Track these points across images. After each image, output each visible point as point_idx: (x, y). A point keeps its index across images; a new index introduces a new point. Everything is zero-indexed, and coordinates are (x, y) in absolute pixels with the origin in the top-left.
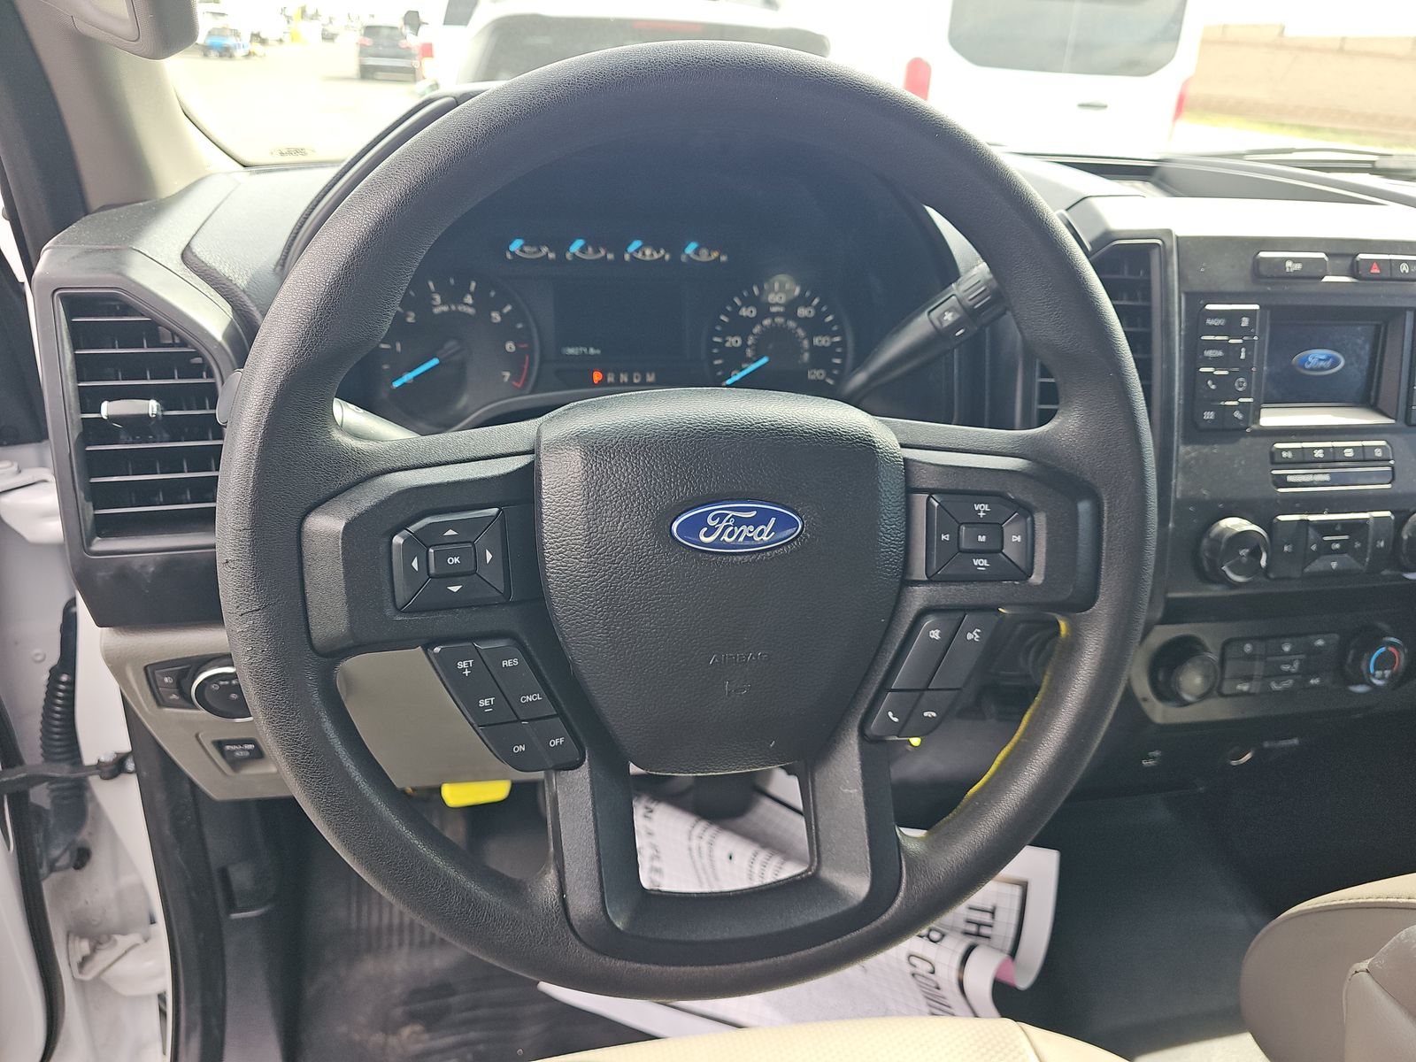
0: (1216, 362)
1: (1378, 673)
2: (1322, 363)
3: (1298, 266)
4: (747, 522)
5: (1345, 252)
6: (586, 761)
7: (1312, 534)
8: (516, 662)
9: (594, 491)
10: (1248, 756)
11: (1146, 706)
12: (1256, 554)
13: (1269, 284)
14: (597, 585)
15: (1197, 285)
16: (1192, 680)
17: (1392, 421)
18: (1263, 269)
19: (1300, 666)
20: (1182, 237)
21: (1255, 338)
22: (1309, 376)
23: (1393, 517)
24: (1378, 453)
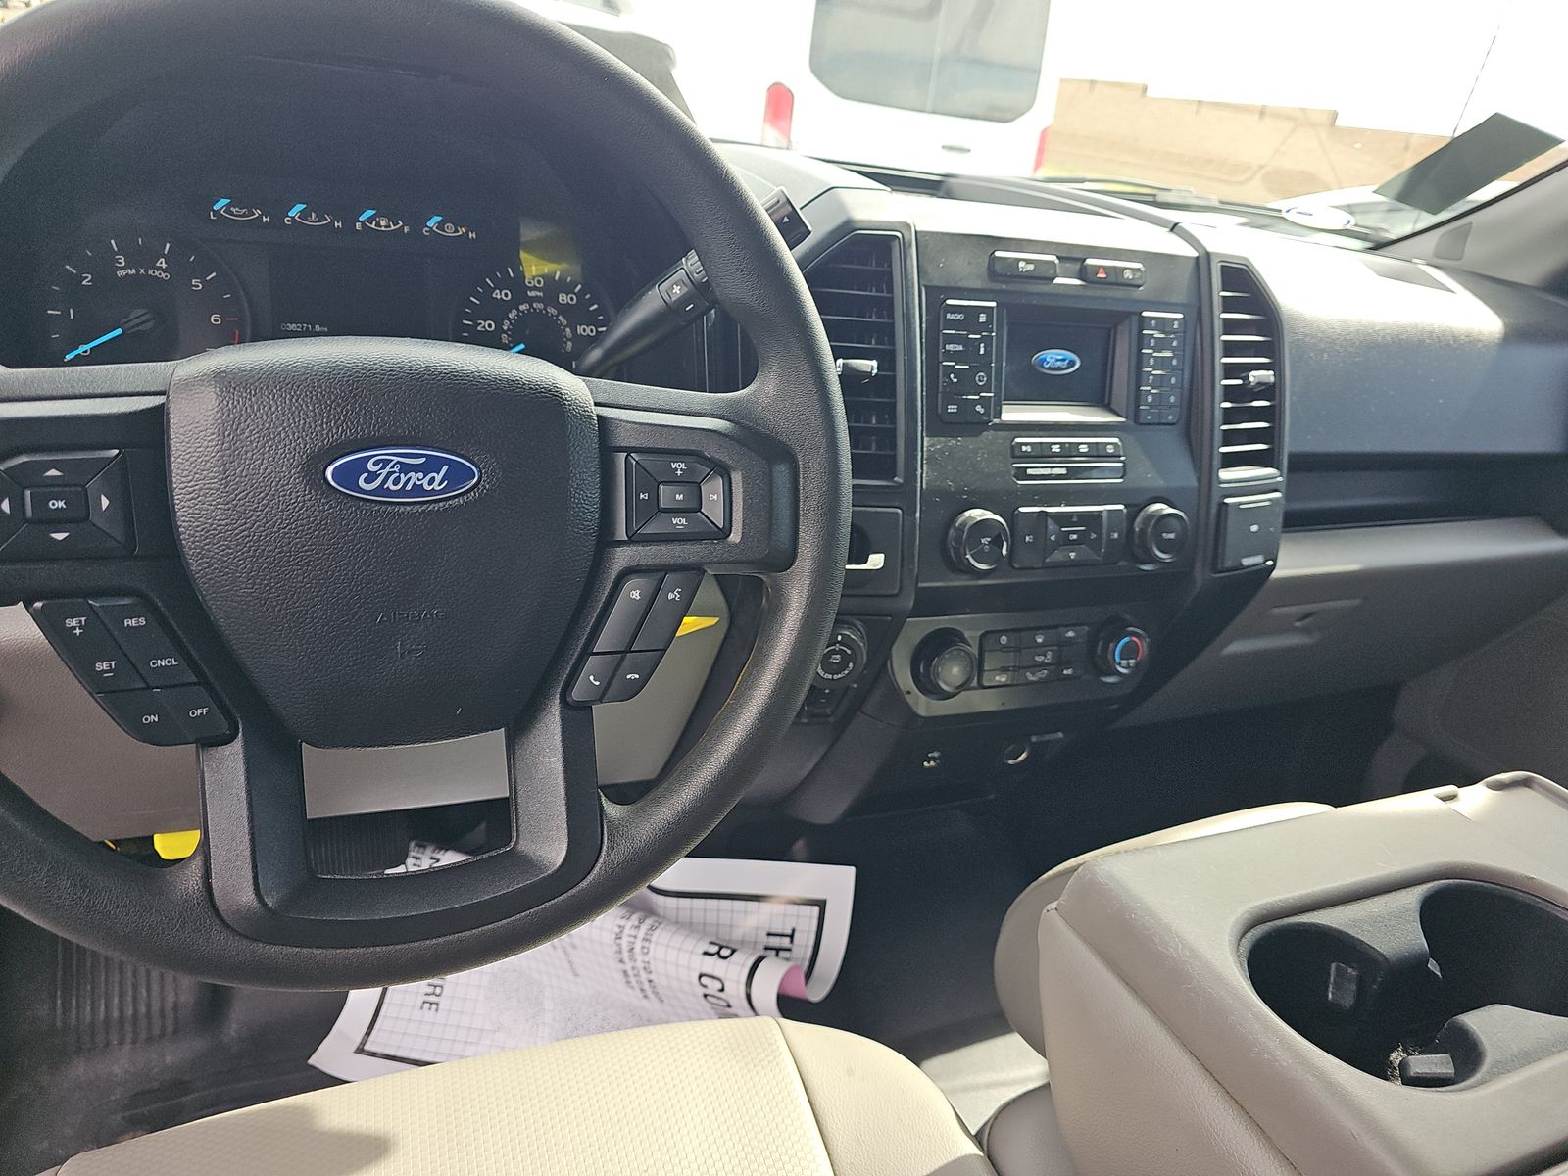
0: (956, 356)
1: (1124, 662)
2: (1059, 363)
3: (1031, 267)
4: (416, 468)
5: (1074, 256)
6: (240, 735)
7: (1051, 526)
8: (143, 622)
9: (230, 429)
10: (1024, 755)
11: (909, 699)
12: (997, 542)
13: (1003, 282)
14: (238, 534)
15: (936, 281)
16: (952, 672)
17: (1123, 420)
18: (998, 267)
19: (1053, 656)
20: (922, 232)
21: (993, 334)
22: (1045, 374)
23: (1125, 511)
24: (1110, 449)
